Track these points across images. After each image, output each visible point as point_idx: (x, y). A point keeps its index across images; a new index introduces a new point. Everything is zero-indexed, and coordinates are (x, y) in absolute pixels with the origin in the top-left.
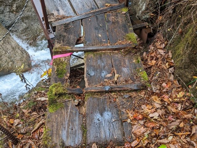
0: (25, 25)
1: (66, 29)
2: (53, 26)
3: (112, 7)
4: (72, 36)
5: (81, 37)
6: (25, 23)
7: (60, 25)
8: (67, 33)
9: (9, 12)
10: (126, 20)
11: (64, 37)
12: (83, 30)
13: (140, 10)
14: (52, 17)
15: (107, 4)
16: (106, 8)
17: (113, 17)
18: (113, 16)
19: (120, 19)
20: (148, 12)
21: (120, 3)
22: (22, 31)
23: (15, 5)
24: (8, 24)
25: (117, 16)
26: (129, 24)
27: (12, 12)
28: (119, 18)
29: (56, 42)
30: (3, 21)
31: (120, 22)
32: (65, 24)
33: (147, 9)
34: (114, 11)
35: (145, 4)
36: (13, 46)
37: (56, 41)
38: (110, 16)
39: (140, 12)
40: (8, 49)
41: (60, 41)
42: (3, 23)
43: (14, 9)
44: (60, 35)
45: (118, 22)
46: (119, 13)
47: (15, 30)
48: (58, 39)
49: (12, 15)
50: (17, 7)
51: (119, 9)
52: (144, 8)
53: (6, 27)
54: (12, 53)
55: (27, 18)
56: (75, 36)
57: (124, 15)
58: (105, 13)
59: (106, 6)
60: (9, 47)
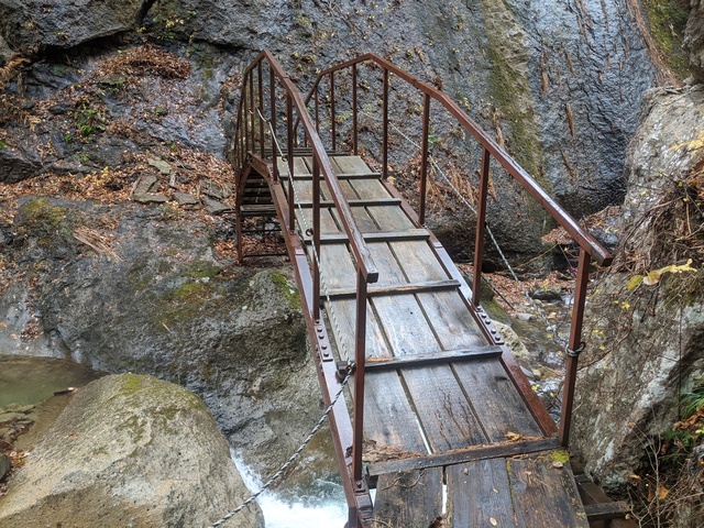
0: (271, 432)
1: (403, 489)
2: (372, 474)
3: (524, 445)
4: (416, 511)
5: (440, 519)
6: (273, 428)
7: (388, 475)
8: (404, 500)
9: (242, 395)
10: (566, 486)
11: (398, 509)
12: (448, 498)
13: (598, 455)
14: (370, 449)
15: (510, 434)
16: (507, 443)
17: (529, 473)
18: (529, 470)
19: (547, 481)
20: (622, 468)
21: (546, 435)
22: (261, 446)
23: (259, 380)
24: (230, 425)
25: (539, 471)
26: (573, 500)
27: (249, 396)
28: (547, 478)
29: (376, 524)
30: (220, 416)
31: (550, 489)
32: (402, 474)
33: (618, 458)
34: (531, 455)
35: (611, 444)
36: (231, 486)
37: (376, 519)
38: (519, 468)
39: (599, 462)
40: (215, 492)
41: (387, 521)
42: (221, 420)
43: (254, 388)
44: (388, 505)
45: (542, 489)
46: (545, 464)
47: (243, 441)
48: (380, 515)
49: (246, 402)
50: (262, 386)
51: (544, 453)
52: (609, 454)
53: (224, 430)
54: (222, 506)
55: (280, 414)
56: (425, 512)
57: (560, 472)
58: (505, 457)
59: (510, 438)
60: (219, 487)
